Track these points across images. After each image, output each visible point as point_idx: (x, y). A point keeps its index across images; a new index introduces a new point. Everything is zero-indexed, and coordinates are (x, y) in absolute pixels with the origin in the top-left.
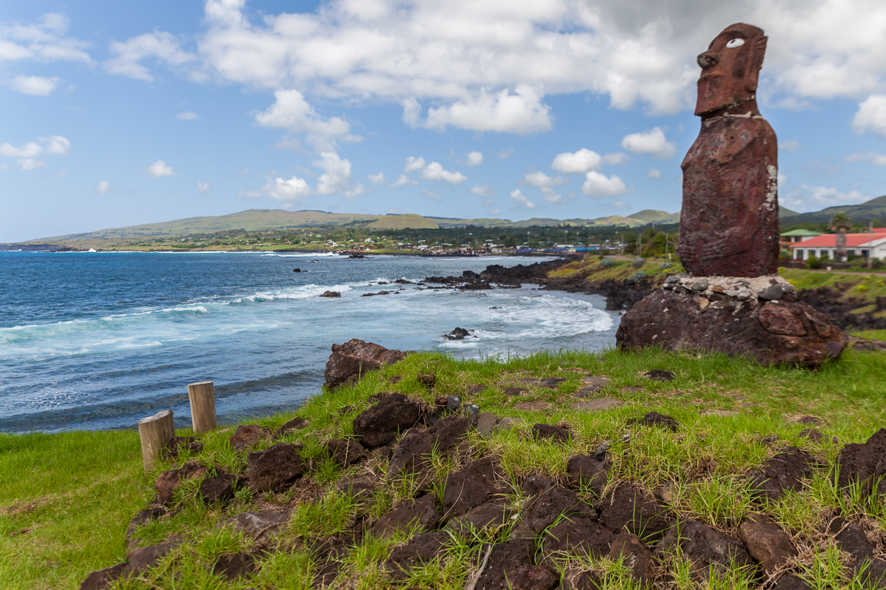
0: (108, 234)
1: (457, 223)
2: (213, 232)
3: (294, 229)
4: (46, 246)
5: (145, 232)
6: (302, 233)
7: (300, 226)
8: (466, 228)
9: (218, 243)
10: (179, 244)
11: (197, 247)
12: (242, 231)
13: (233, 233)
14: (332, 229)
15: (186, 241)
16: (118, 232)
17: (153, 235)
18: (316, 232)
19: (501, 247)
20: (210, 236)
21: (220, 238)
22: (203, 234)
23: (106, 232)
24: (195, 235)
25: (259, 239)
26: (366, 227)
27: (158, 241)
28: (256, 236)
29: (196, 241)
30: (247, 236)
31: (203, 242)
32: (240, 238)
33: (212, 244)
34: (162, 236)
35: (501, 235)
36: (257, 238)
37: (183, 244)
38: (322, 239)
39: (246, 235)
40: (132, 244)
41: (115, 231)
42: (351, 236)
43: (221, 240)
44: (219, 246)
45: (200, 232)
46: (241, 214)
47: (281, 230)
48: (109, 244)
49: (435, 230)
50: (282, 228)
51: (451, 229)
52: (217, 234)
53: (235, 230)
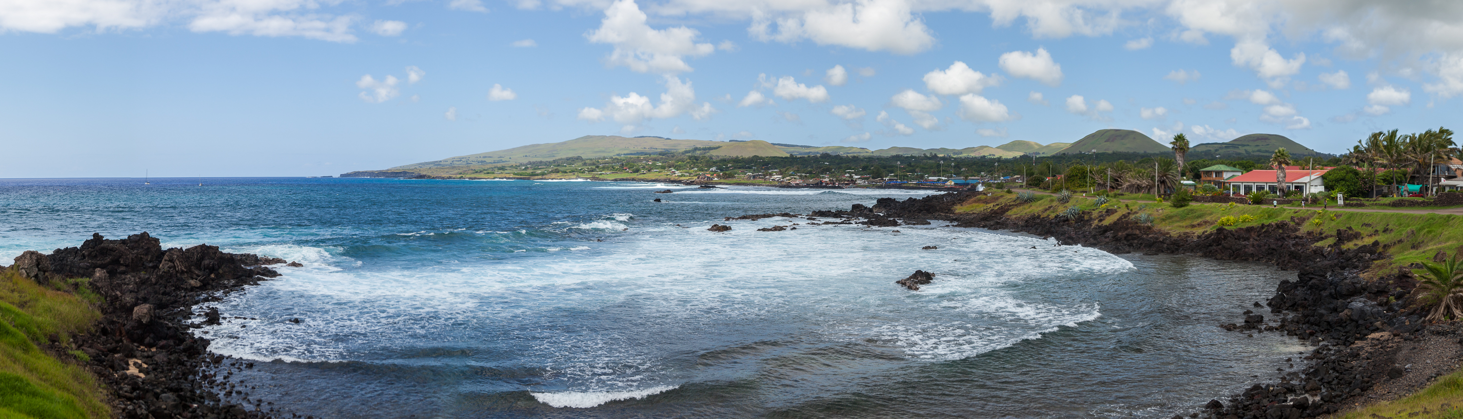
0: (455, 163)
1: (808, 151)
2: (551, 159)
3: (632, 156)
4: (404, 173)
5: (488, 160)
6: (641, 161)
7: (638, 153)
8: (821, 157)
9: (557, 171)
10: (521, 172)
11: (537, 175)
12: (579, 158)
13: (571, 160)
14: (673, 156)
15: (526, 168)
16: (463, 160)
17: (494, 162)
18: (655, 160)
19: (867, 179)
20: (547, 164)
21: (558, 165)
22: (541, 162)
23: (453, 160)
24: (534, 163)
25: (598, 167)
26: (708, 154)
27: (500, 169)
28: (594, 164)
29: (535, 169)
30: (585, 164)
31: (543, 170)
32: (578, 165)
33: (552, 172)
34: (503, 164)
35: (863, 164)
36: (594, 166)
37: (524, 172)
38: (663, 168)
39: (583, 162)
40: (477, 172)
41: (460, 159)
42: (694, 163)
43: (560, 168)
44: (559, 174)
45: (539, 159)
46: (577, 140)
47: (618, 157)
48: (456, 171)
49: (786, 158)
50: (618, 155)
51: (804, 157)
52: (554, 161)
53: (572, 158)
